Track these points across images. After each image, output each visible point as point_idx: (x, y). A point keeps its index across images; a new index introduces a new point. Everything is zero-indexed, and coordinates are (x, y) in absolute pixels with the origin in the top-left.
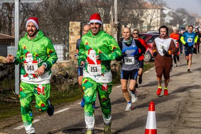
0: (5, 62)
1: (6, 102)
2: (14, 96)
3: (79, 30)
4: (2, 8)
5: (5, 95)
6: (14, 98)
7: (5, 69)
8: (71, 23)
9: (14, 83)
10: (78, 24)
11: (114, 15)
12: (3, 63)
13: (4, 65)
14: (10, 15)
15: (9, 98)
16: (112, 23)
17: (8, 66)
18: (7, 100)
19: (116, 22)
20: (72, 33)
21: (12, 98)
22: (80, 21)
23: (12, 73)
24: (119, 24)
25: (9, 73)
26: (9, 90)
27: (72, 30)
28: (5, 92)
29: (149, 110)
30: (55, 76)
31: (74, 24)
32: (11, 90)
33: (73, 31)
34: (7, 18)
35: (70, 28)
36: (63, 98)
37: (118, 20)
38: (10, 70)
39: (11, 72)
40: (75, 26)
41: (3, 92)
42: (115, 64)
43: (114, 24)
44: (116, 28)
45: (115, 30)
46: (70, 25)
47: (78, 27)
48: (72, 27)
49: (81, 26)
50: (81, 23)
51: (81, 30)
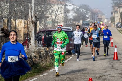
11: (32, 13)
16: (30, 19)
19: (34, 19)
24: (36, 20)
37: (36, 17)
42: (35, 57)
43: (32, 20)
44: (34, 24)
45: (33, 26)
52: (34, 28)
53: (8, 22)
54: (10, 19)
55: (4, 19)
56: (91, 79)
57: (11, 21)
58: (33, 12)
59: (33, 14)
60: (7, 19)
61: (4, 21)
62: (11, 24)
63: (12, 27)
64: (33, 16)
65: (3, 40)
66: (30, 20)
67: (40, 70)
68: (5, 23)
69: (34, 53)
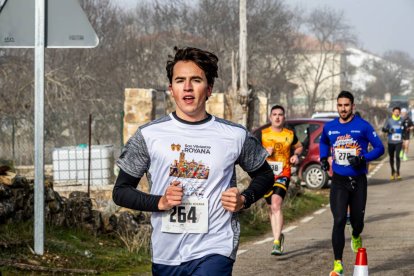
0: (10, 183)
1: (18, 269)
2: (34, 259)
3: (149, 110)
5: (13, 256)
6: (35, 262)
7: (8, 197)
8: (128, 91)
10: (146, 94)
11: (238, 75)
12: (5, 185)
13: (7, 190)
15: (23, 261)
16: (233, 93)
17: (16, 191)
18: (22, 266)
19: (244, 91)
20: (131, 116)
21: (31, 261)
22: (152, 87)
23: (22, 208)
24: (251, 96)
25: (17, 208)
26: (21, 246)
27: (130, 108)
28: (12, 248)
29: (357, 263)
30: (113, 216)
31: (136, 94)
32: (26, 246)
33: (133, 111)
35: (126, 105)
36: (140, 263)
37: (250, 87)
38: (19, 200)
39: (21, 204)
40: (138, 99)
41: (9, 248)
43: (238, 95)
44: (244, 105)
45: (242, 111)
46: (127, 98)
47: (146, 103)
48: (130, 101)
49: (154, 99)
50: (153, 92)
51: (154, 109)
52: (245, 116)
56: (364, 250)
58: (244, 72)
59: (241, 79)
61: (167, 97)
64: (242, 83)
66: (235, 95)
67: (257, 229)
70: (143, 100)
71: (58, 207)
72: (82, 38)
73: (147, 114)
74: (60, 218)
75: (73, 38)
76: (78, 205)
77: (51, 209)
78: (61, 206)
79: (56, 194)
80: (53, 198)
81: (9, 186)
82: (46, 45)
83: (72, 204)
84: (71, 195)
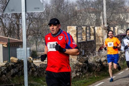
0: (16, 62)
3: (75, 33)
4: (12, 17)
7: (16, 67)
8: (68, 27)
9: (23, 78)
10: (74, 28)
12: (14, 63)
13: (15, 65)
14: (18, 23)
17: (18, 65)
19: (106, 25)
22: (76, 25)
23: (21, 71)
24: (108, 27)
25: (19, 71)
26: (20, 85)
31: (71, 28)
32: (22, 85)
34: (16, 25)
37: (108, 24)
39: (21, 69)
40: (71, 30)
42: (106, 60)
43: (104, 27)
44: (106, 30)
45: (105, 32)
46: (68, 29)
47: (74, 31)
48: (69, 30)
49: (77, 29)
50: (77, 27)
51: (77, 33)
52: (106, 34)
53: (86, 29)
54: (89, 27)
55: (83, 27)
57: (90, 28)
58: (105, 19)
59: (105, 21)
60: (85, 27)
61: (82, 28)
62: (90, 31)
63: (91, 33)
64: (105, 23)
65: (82, 46)
66: (103, 27)
68: (84, 31)
69: (105, 57)
70: (73, 30)
71: (35, 70)
72: (39, 8)
73: (75, 35)
74: (36, 74)
75: (36, 8)
76: (43, 68)
77: (32, 70)
78: (36, 69)
79: (34, 65)
80: (33, 66)
81: (16, 63)
82: (26, 11)
83: (41, 68)
84: (41, 65)
